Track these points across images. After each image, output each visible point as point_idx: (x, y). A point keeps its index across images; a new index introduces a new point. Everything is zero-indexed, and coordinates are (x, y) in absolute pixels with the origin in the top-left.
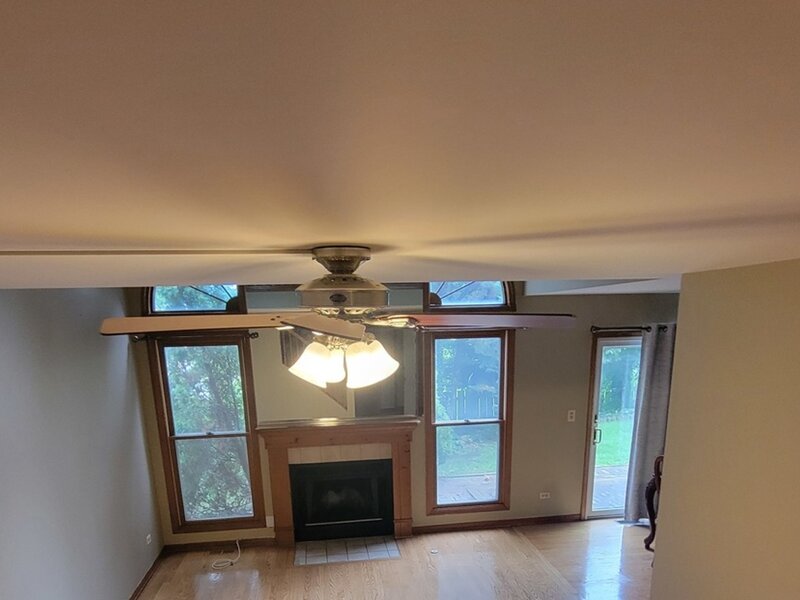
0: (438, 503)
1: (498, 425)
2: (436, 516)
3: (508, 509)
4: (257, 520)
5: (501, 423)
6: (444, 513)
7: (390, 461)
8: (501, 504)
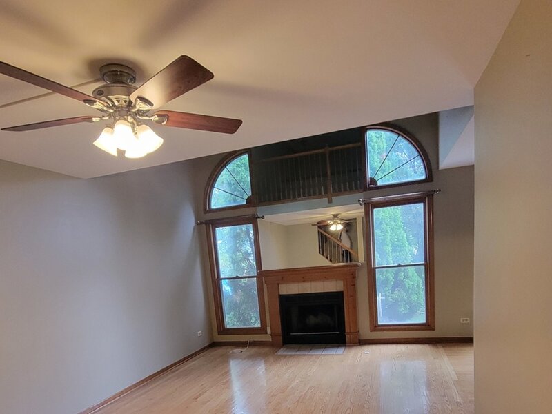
0: (379, 323)
1: (423, 267)
2: (378, 332)
3: (434, 330)
4: (262, 330)
5: (425, 265)
6: (384, 330)
7: (342, 293)
8: (428, 326)
